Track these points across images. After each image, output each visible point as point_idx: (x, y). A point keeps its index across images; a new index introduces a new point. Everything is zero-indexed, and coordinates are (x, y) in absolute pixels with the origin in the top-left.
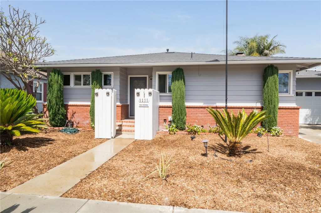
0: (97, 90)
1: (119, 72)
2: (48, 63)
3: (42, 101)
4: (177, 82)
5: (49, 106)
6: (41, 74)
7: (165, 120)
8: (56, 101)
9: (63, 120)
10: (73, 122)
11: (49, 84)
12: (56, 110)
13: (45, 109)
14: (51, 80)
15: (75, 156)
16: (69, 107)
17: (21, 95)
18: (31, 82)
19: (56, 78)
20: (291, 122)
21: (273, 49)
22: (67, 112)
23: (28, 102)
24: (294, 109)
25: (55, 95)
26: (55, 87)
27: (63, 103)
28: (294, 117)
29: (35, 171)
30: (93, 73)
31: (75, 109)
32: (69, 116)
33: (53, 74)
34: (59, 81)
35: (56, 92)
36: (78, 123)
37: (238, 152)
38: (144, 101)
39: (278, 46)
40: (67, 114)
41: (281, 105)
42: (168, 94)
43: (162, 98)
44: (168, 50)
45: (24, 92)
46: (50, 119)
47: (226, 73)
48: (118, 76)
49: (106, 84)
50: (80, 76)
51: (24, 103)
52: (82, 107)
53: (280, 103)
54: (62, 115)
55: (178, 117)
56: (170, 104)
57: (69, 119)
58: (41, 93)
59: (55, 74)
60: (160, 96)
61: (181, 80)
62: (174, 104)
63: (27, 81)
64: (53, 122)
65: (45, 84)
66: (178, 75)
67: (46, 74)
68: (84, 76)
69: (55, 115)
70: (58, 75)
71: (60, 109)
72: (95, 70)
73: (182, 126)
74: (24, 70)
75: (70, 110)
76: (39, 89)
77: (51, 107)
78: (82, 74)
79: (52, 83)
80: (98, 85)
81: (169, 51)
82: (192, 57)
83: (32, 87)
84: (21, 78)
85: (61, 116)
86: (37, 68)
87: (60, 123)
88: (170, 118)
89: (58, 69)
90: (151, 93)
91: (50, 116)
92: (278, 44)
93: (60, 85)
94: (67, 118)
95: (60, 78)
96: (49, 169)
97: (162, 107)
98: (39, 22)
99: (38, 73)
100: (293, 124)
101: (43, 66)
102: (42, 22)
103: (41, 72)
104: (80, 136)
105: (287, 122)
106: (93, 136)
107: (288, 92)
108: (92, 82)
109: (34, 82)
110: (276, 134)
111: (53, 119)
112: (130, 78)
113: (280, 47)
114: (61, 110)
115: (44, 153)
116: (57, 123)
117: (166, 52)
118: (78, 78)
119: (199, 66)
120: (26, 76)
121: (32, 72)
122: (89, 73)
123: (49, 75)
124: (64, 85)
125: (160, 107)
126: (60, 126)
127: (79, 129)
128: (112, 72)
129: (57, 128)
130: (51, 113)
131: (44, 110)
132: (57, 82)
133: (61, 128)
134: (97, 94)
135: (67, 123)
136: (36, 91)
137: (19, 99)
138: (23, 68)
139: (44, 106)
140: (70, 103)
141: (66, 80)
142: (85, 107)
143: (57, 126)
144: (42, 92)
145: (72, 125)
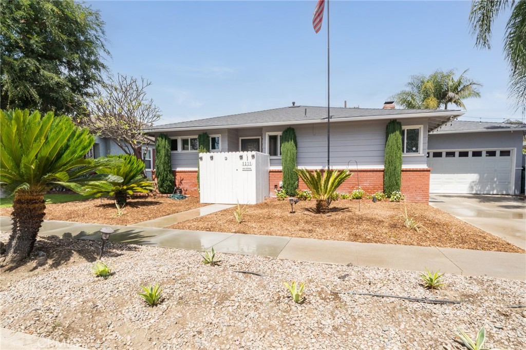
0: (201, 155)
1: (227, 134)
2: (155, 128)
3: (151, 169)
4: (286, 143)
5: (157, 172)
6: (149, 139)
7: (276, 186)
8: (164, 167)
9: (171, 187)
10: (181, 189)
11: (157, 149)
12: (163, 176)
13: (154, 176)
14: (159, 146)
15: (177, 212)
16: (177, 174)
17: (132, 159)
18: (140, 148)
19: (163, 143)
20: (419, 187)
21: (462, 89)
22: (175, 179)
23: (138, 166)
24: (423, 171)
25: (162, 161)
26: (163, 152)
27: (171, 169)
28: (423, 181)
29: (146, 218)
30: (200, 136)
31: (183, 175)
32: (177, 183)
33: (160, 139)
34: (167, 146)
35: (163, 158)
36: (186, 190)
37: (323, 209)
38: (247, 164)
39: (471, 84)
40: (175, 181)
41: (404, 167)
42: (279, 157)
43: (273, 161)
44: (294, 103)
45: (134, 158)
46: (159, 186)
47: (329, 132)
48: (226, 139)
49: (214, 148)
50: (187, 140)
51: (135, 166)
52: (190, 173)
53: (405, 164)
54: (171, 181)
55: (288, 182)
56: (280, 168)
57: (177, 186)
58: (150, 161)
59: (162, 138)
60: (270, 159)
61: (291, 140)
62: (284, 168)
63: (136, 147)
64: (161, 189)
65: (153, 150)
66: (287, 136)
67: (153, 139)
68: (191, 139)
69: (163, 181)
70: (165, 139)
71: (168, 175)
72: (201, 133)
73: (293, 192)
74: (133, 136)
75: (178, 177)
76: (147, 155)
77: (159, 174)
78: (189, 137)
79: (160, 148)
80: (205, 149)
81: (295, 105)
82: (306, 114)
83: (140, 153)
84: (131, 144)
85: (169, 182)
86: (145, 134)
87: (169, 189)
88: (281, 184)
89: (165, 134)
90: (254, 156)
91: (158, 183)
92: (471, 81)
93: (168, 150)
94: (176, 186)
95: (167, 143)
96: (156, 218)
97: (273, 172)
98: (145, 84)
99: (146, 138)
100: (423, 189)
101: (150, 131)
102: (148, 83)
103: (149, 137)
104: (186, 201)
105: (415, 187)
106: (198, 202)
107: (418, 152)
108: (199, 146)
109: (143, 148)
110: (395, 199)
111: (161, 186)
112: (242, 140)
113: (474, 85)
114: (169, 177)
115: (152, 210)
116: (165, 190)
117: (292, 105)
118: (185, 142)
119: (313, 124)
120: (135, 142)
121: (140, 138)
122: (196, 137)
123: (156, 140)
124: (172, 150)
125: (270, 172)
126: (168, 193)
127: (186, 196)
128: (220, 135)
129: (165, 195)
130: (159, 179)
131: (152, 177)
132: (165, 147)
133: (169, 195)
134: (201, 158)
135: (176, 190)
136: (144, 158)
137: (131, 163)
138: (132, 134)
139: (153, 173)
140: (178, 169)
141: (174, 145)
142: (193, 173)
143: (165, 193)
144: (151, 159)
145: (181, 192)
